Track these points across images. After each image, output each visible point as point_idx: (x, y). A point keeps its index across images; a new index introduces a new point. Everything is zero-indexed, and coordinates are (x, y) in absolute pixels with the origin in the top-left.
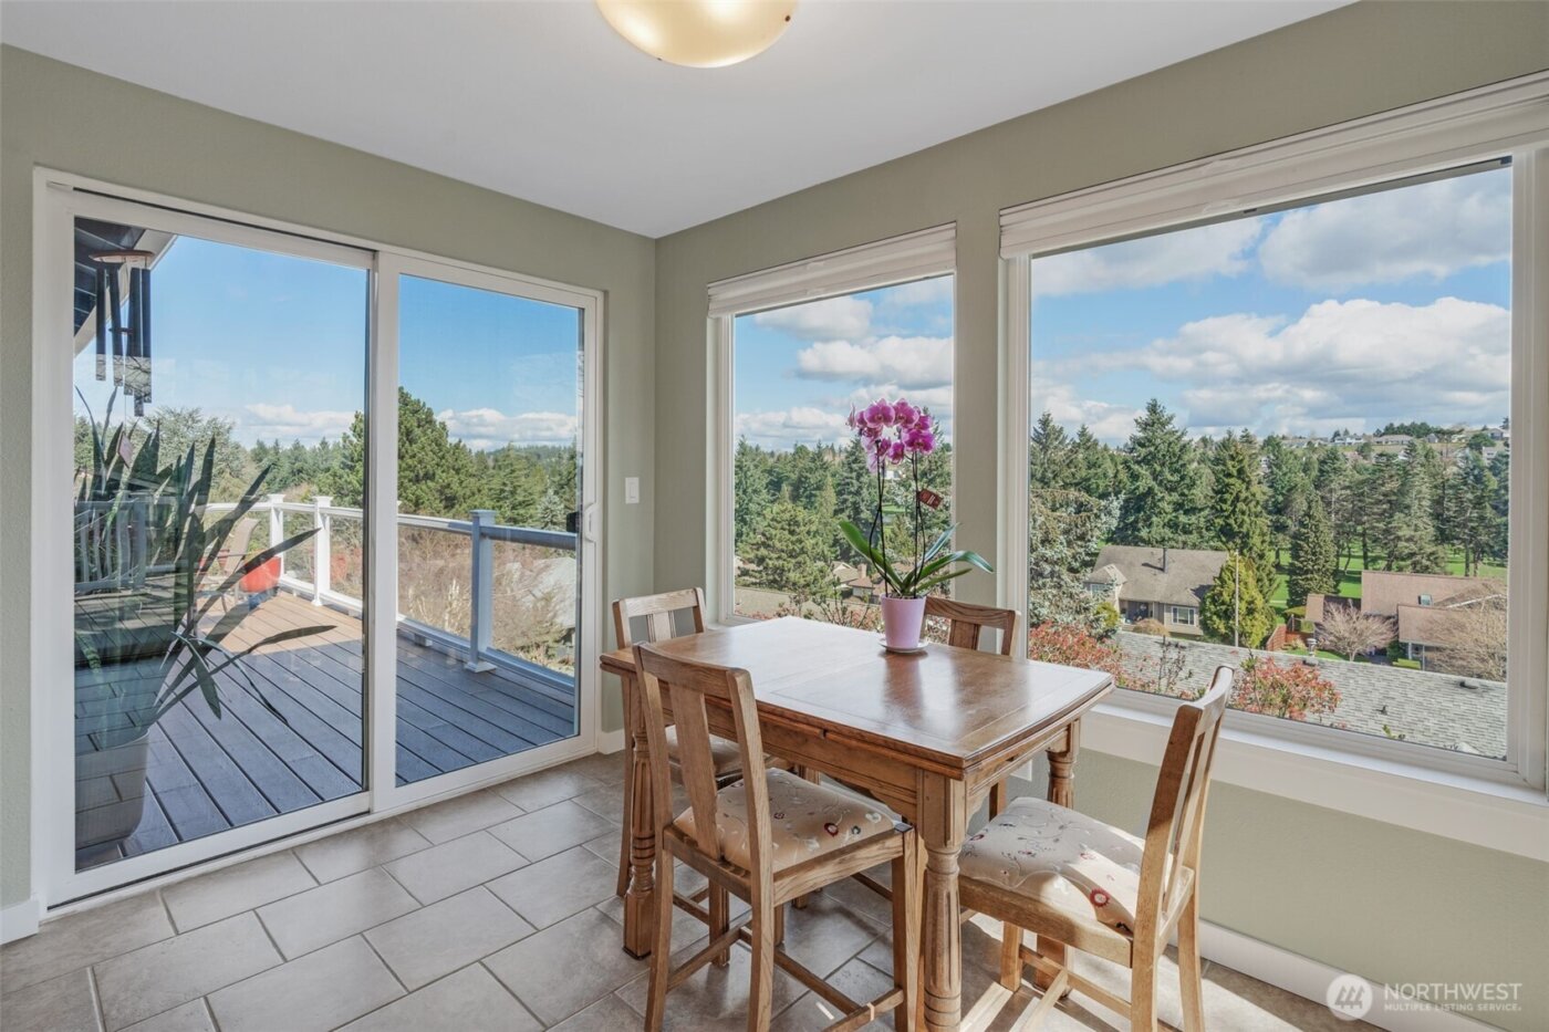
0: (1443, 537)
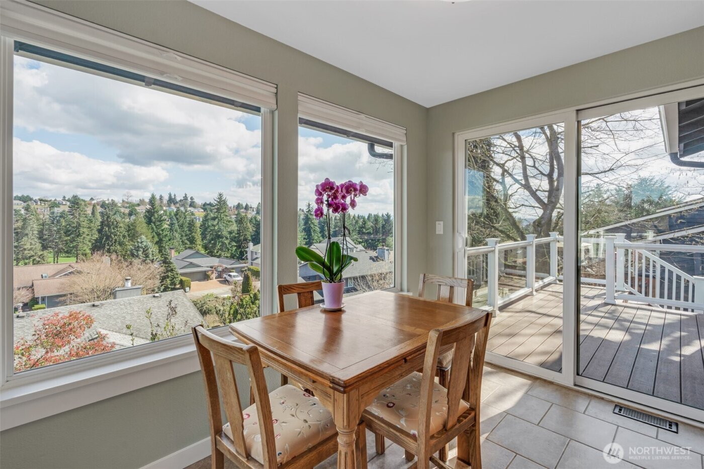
0: (44, 247)
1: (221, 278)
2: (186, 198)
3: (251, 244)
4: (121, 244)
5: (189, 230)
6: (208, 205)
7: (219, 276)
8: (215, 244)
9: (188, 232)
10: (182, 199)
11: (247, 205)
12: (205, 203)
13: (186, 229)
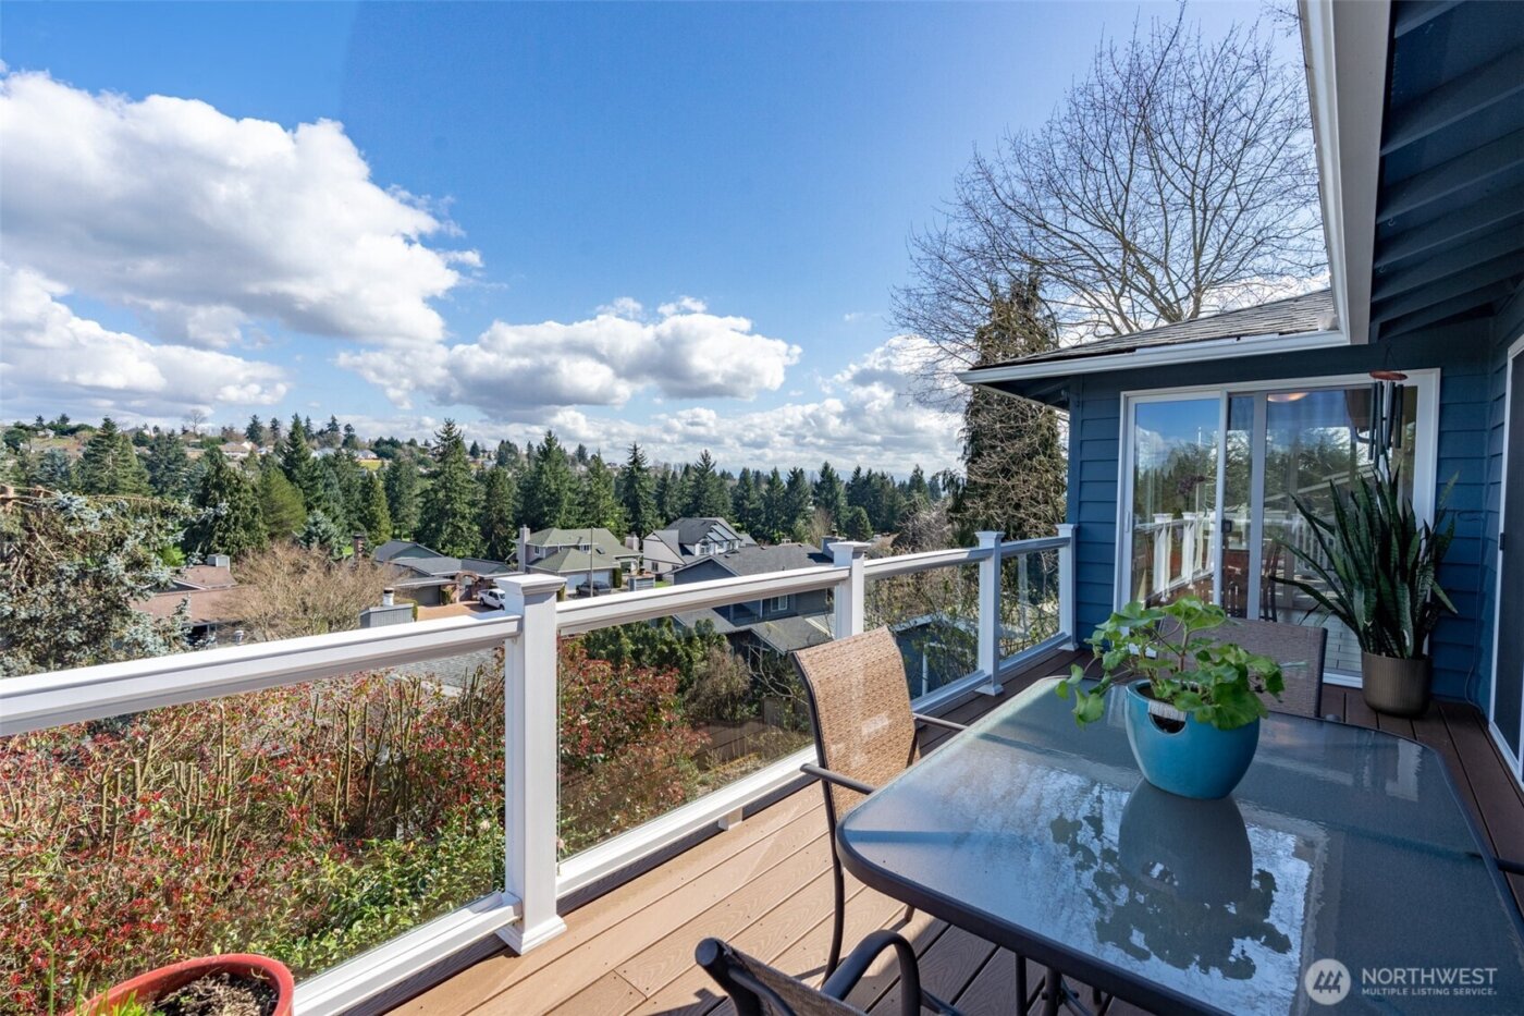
1: (471, 599)
2: (333, 426)
3: (526, 531)
4: (248, 527)
5: (365, 500)
6: (387, 443)
7: (467, 596)
8: (438, 531)
9: (362, 504)
10: (326, 428)
11: (474, 447)
12: (381, 439)
13: (357, 496)
